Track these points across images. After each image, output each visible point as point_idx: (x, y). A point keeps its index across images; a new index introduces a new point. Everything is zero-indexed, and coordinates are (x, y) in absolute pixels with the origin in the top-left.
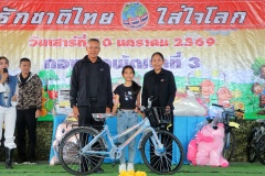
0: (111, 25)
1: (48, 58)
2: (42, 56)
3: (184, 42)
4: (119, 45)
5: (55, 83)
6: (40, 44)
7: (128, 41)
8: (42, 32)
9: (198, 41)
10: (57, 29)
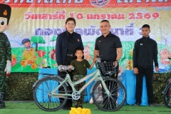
0: (82, 3)
1: (38, 28)
2: (33, 26)
3: (136, 16)
4: (88, 18)
5: (42, 45)
6: (32, 18)
7: (95, 15)
8: (34, 9)
9: (146, 15)
10: (45, 6)
